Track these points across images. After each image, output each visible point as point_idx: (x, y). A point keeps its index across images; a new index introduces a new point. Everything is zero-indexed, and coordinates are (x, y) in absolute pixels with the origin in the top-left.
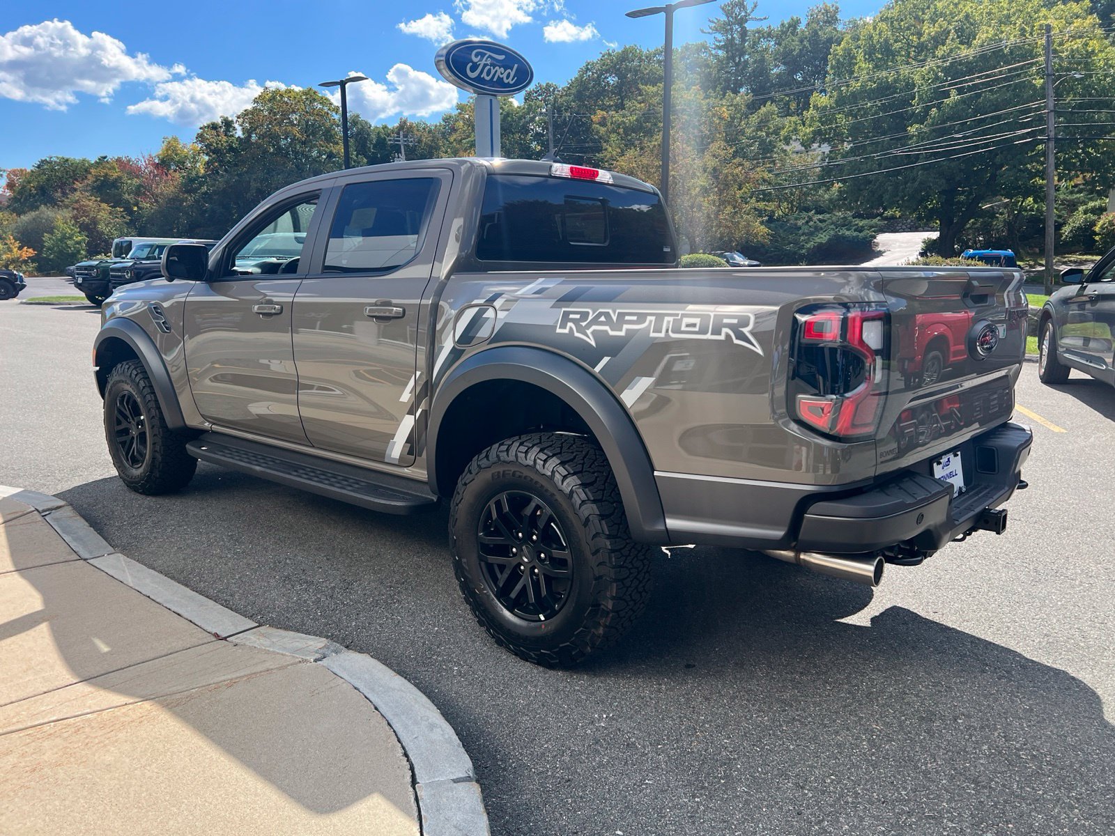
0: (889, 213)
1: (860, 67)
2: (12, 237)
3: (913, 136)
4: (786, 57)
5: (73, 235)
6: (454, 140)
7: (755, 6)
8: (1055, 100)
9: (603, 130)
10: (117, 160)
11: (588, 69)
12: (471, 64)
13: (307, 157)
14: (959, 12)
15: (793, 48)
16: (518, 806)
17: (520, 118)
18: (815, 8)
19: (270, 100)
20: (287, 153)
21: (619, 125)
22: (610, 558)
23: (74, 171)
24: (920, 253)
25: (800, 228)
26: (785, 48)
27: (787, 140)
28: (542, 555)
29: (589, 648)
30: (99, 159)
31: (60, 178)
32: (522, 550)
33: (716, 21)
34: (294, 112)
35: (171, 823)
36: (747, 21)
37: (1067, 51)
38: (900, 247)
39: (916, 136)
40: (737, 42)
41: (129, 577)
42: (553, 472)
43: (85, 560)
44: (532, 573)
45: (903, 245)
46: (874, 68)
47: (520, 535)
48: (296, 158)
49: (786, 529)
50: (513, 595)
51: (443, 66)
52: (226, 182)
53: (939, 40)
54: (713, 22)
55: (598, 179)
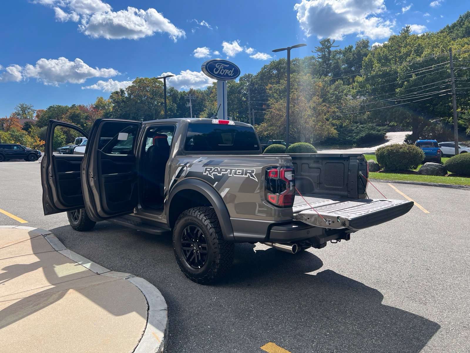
0: (392, 124)
1: (375, 65)
2: (37, 137)
3: (398, 93)
4: (347, 61)
5: (61, 135)
6: (212, 97)
7: (334, 42)
8: (455, 79)
9: (270, 92)
10: (79, 106)
11: (265, 68)
12: (215, 69)
13: (153, 104)
14: (416, 43)
15: (350, 57)
16: (180, 319)
17: (238, 88)
18: (359, 41)
19: (139, 82)
20: (145, 103)
21: (277, 90)
22: (218, 246)
23: (62, 111)
24: (404, 140)
25: (353, 130)
26: (347, 57)
27: (346, 95)
28: (200, 247)
29: (213, 277)
30: (72, 106)
31: (57, 114)
32: (194, 245)
33: (318, 47)
34: (148, 87)
35: (76, 317)
36: (330, 47)
37: (462, 58)
38: (396, 138)
39: (399, 93)
40: (327, 55)
41: (71, 256)
42: (202, 218)
43: (57, 251)
44: (197, 252)
45: (398, 137)
46: (381, 66)
47: (194, 240)
48: (148, 105)
49: (266, 235)
50: (191, 260)
51: (204, 70)
52: (121, 114)
53: (408, 54)
54: (317, 48)
55: (229, 124)
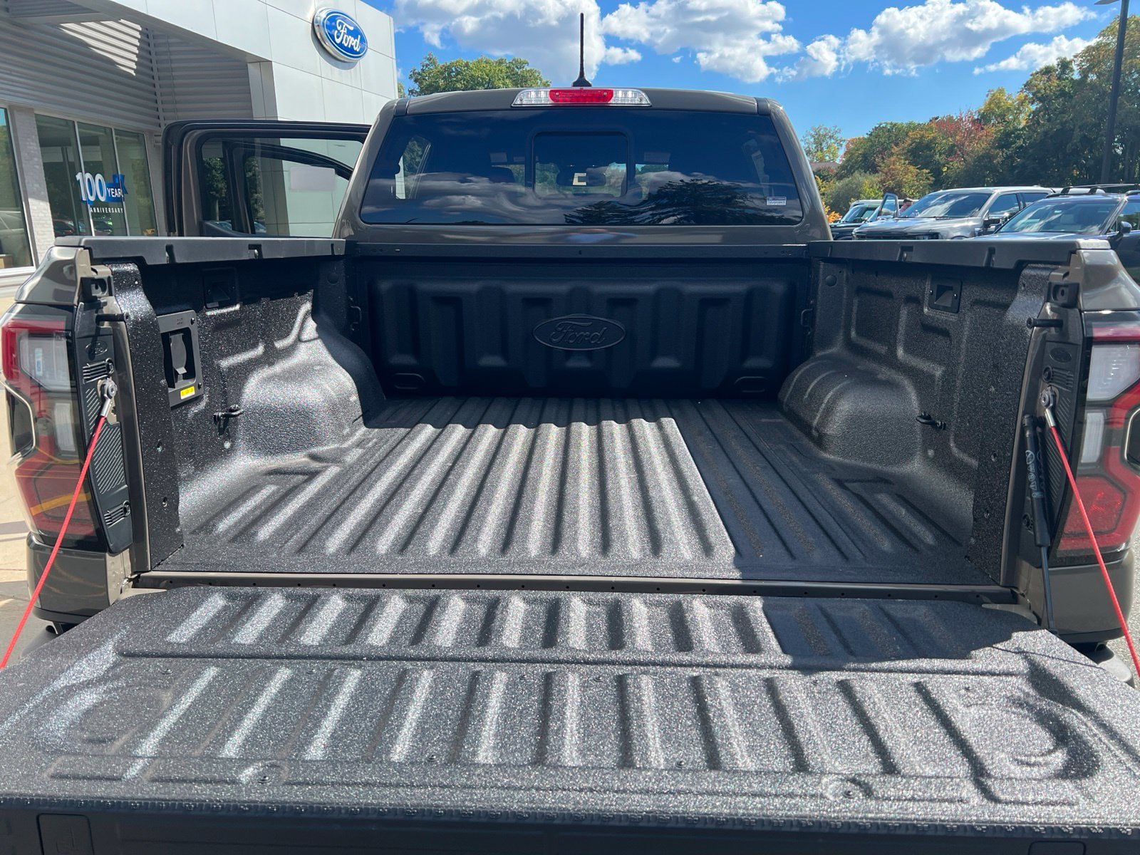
23: (896, 135)
52: (1046, 132)
55: (612, 102)
